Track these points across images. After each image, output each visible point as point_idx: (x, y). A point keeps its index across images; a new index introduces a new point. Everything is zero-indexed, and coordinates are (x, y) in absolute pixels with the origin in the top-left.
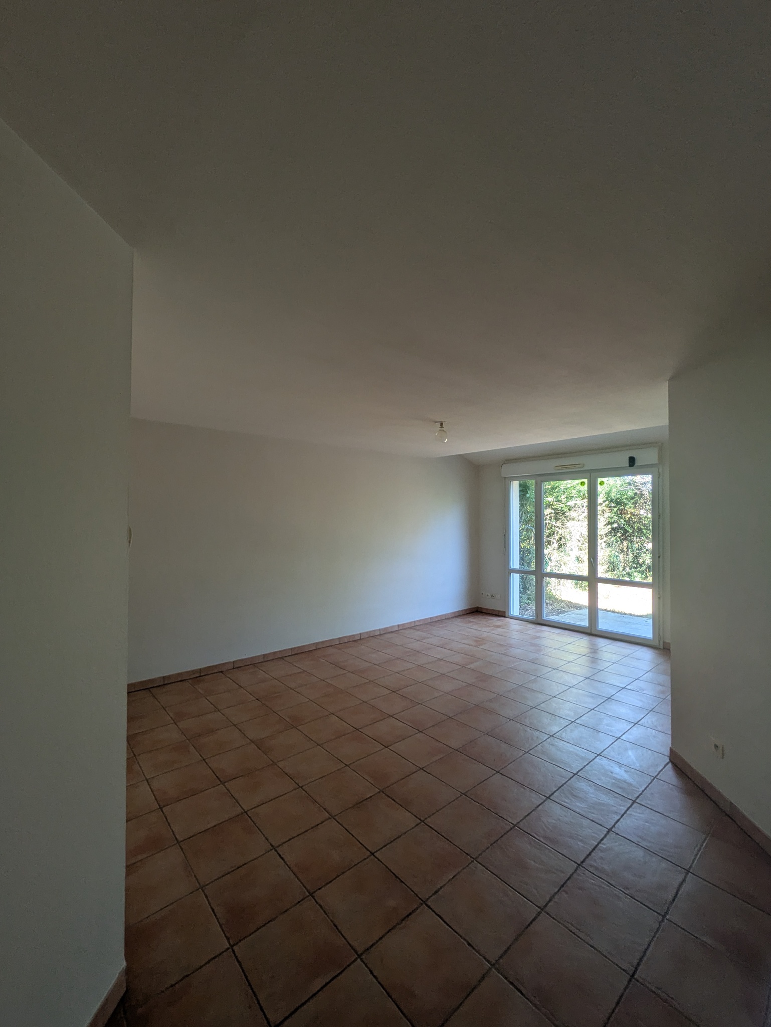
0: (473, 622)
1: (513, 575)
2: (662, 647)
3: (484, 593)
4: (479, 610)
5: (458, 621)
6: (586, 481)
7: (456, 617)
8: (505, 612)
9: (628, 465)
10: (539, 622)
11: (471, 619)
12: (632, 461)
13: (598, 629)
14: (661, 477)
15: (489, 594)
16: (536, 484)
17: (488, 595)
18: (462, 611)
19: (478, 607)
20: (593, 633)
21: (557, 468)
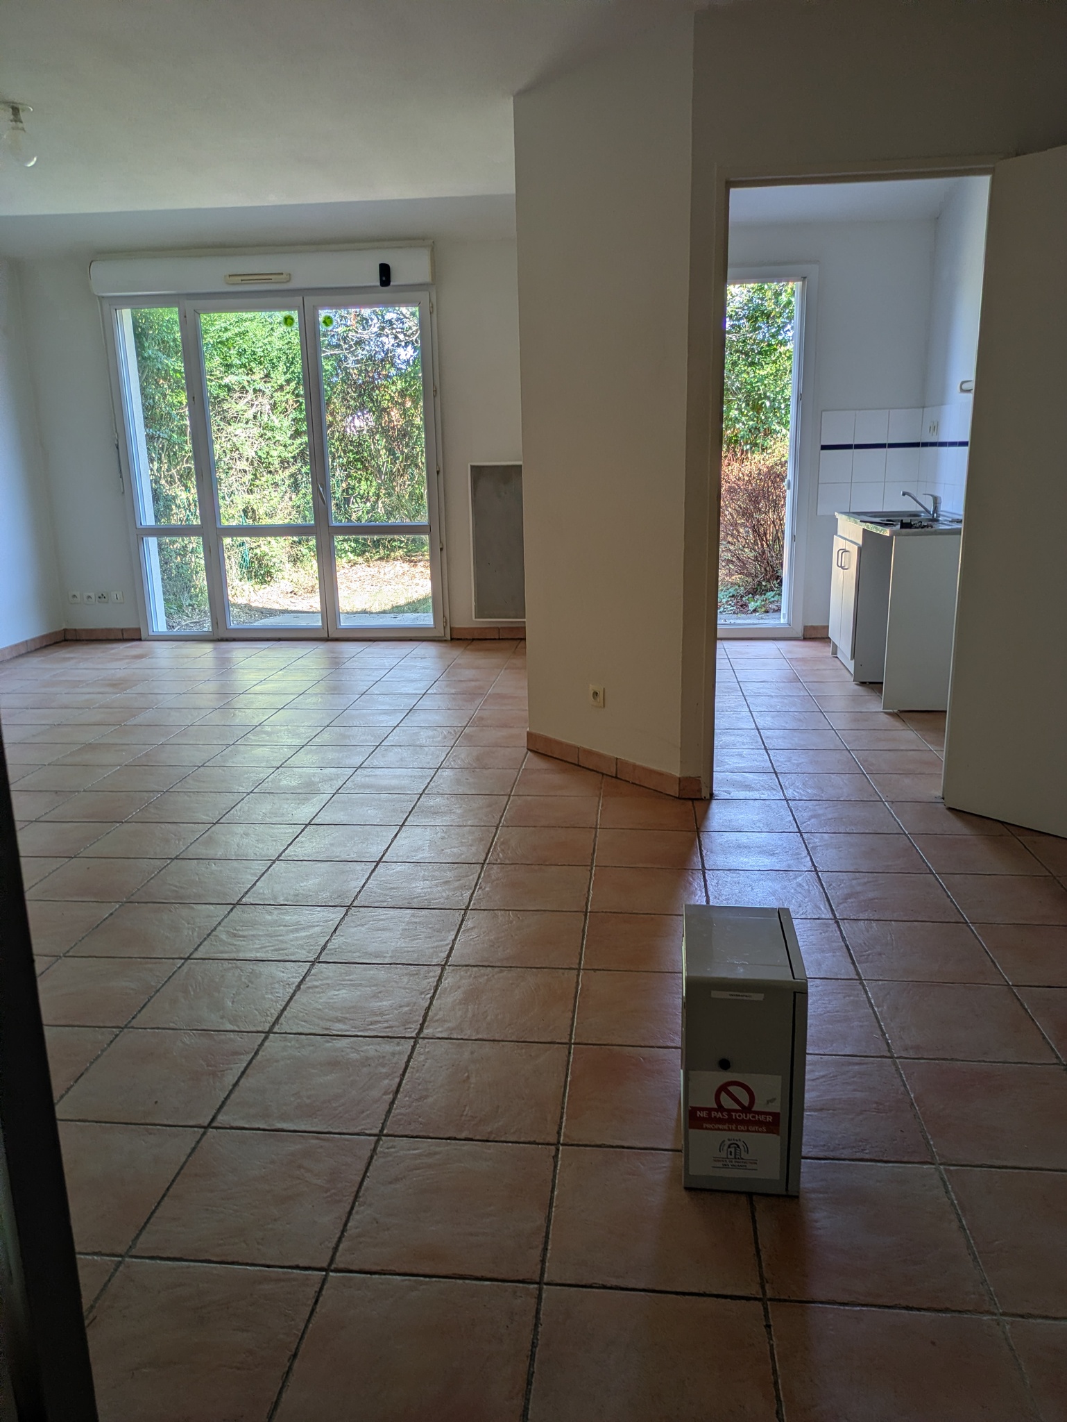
0: (72, 658)
1: (147, 542)
2: (449, 638)
3: (78, 594)
4: (69, 637)
5: (35, 662)
6: (295, 315)
7: (28, 653)
8: (139, 630)
9: (379, 284)
10: (222, 636)
11: (63, 653)
12: (385, 273)
13: (340, 627)
14: (435, 312)
15: (92, 595)
16: (183, 317)
17: (89, 597)
18: (33, 640)
19: (65, 630)
20: (333, 635)
21: (232, 278)
